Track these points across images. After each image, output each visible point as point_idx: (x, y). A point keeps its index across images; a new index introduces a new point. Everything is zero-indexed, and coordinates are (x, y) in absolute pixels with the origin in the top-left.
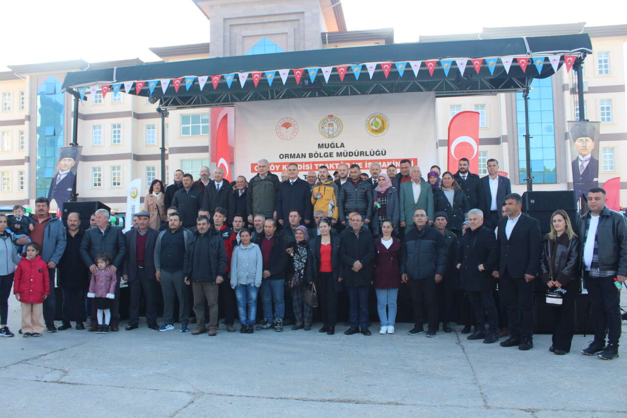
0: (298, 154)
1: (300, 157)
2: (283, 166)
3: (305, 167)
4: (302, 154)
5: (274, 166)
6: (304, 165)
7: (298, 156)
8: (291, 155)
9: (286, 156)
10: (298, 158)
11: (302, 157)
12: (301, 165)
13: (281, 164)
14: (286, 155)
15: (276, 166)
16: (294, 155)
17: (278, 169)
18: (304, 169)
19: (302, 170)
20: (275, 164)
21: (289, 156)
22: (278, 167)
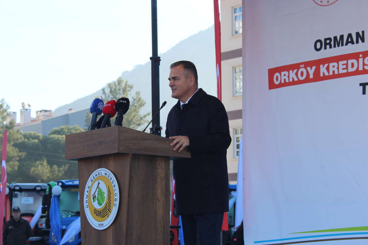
0: (350, 35)
1: (353, 43)
2: (321, 66)
3: (364, 64)
4: (358, 34)
5: (304, 70)
6: (361, 60)
7: (350, 40)
8: (335, 38)
9: (327, 43)
10: (350, 45)
11: (357, 42)
12: (354, 61)
13: (318, 63)
14: (326, 40)
15: (309, 68)
16: (342, 37)
17: (311, 76)
18: (361, 69)
19: (357, 72)
20: (308, 64)
21: (332, 43)
22: (311, 71)
